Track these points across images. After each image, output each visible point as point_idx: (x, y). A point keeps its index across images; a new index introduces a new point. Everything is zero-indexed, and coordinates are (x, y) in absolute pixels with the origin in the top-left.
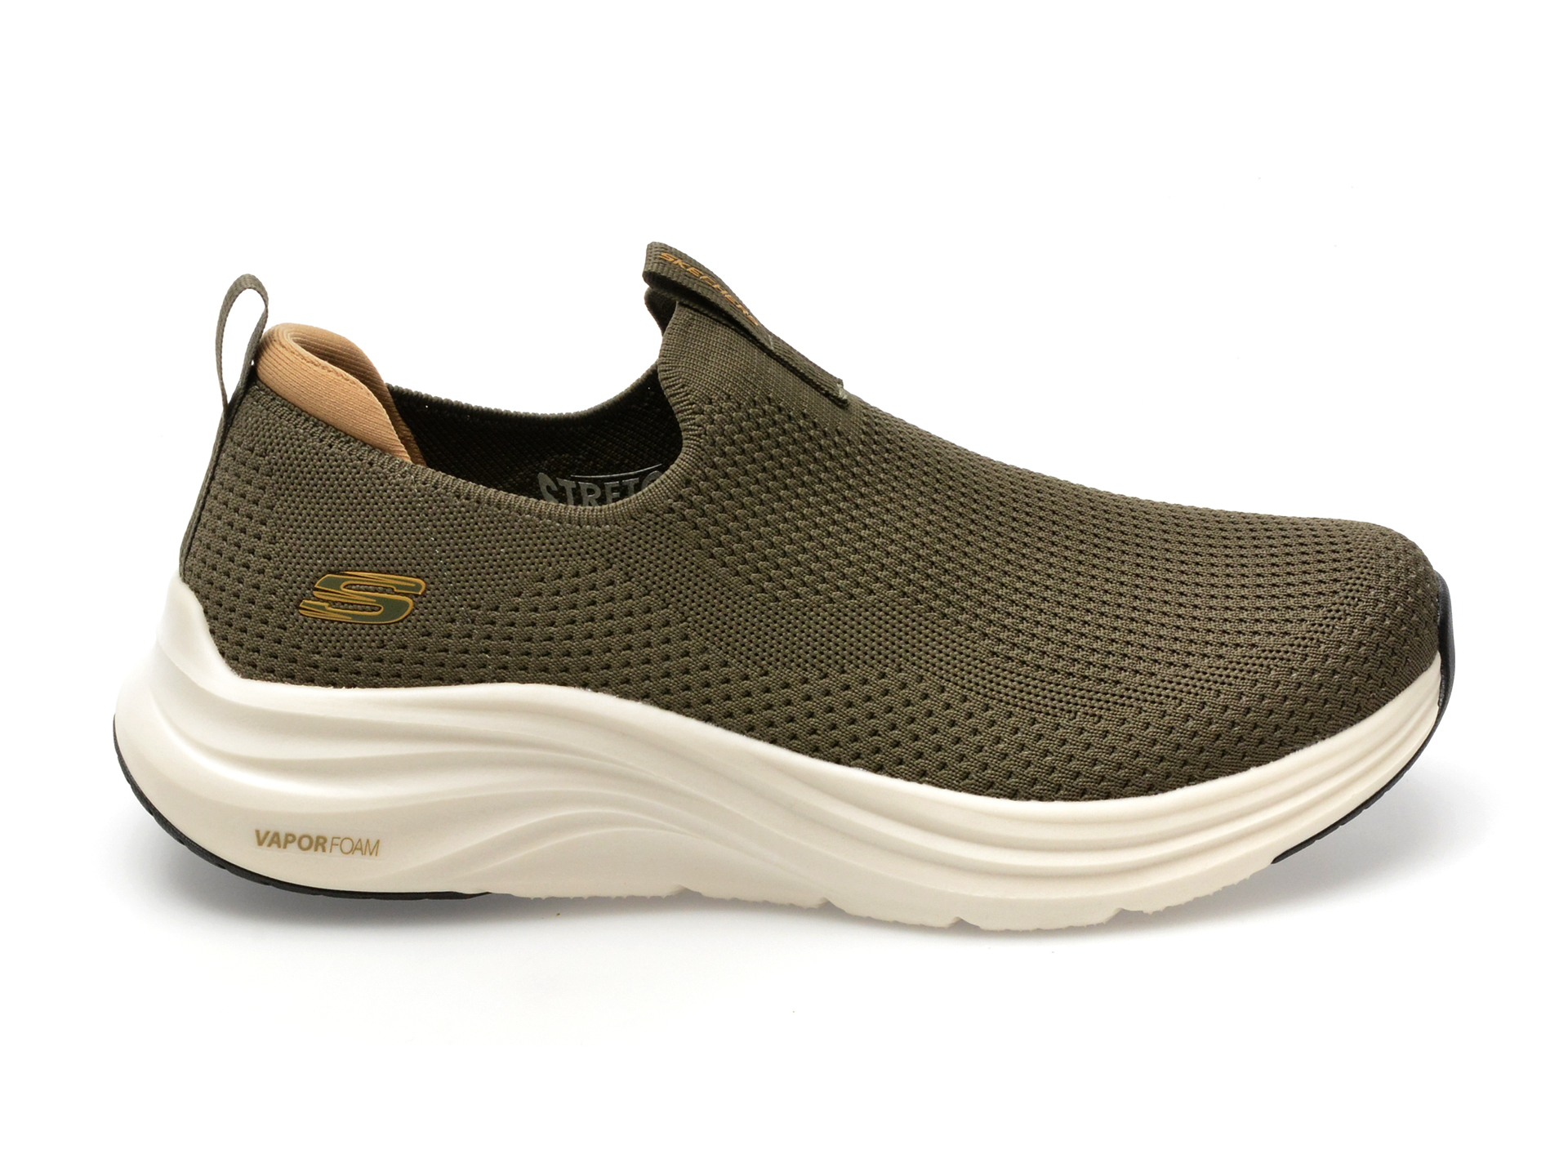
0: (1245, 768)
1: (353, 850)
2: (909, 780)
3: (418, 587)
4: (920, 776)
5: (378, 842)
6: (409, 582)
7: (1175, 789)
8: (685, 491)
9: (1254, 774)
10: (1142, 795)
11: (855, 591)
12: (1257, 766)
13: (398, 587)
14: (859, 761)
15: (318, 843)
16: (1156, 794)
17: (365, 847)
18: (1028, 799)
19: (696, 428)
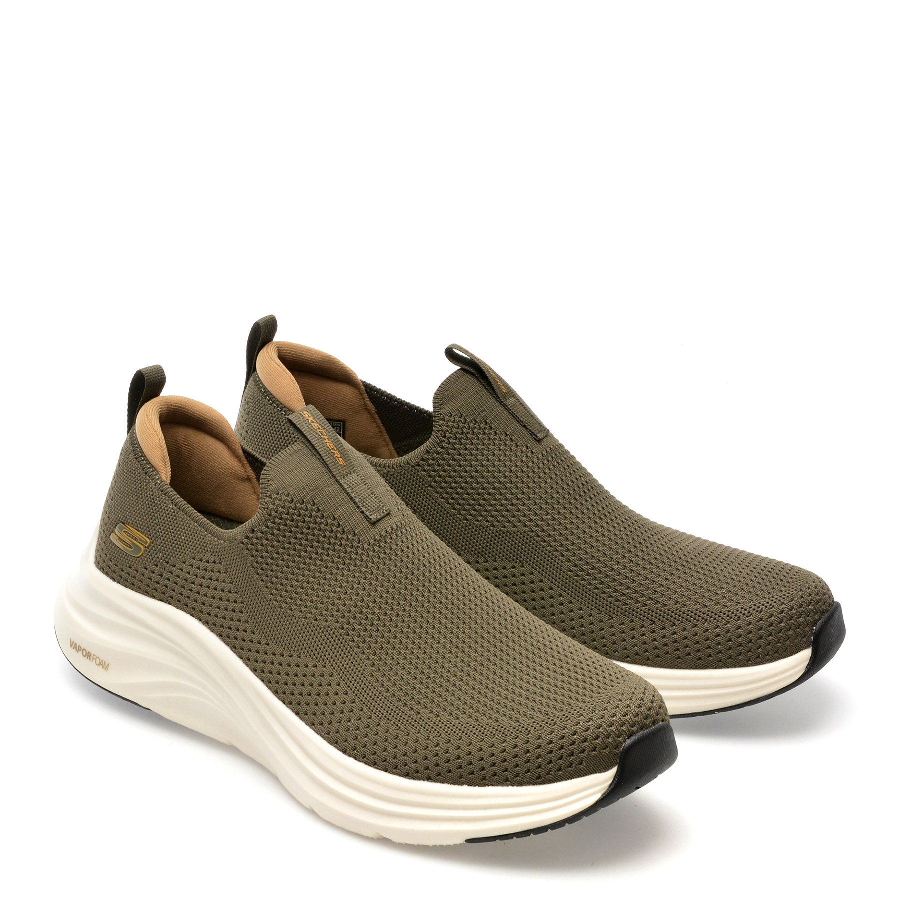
0: (462, 784)
1: (100, 664)
2: (307, 725)
3: (147, 542)
4: (312, 725)
5: (109, 664)
6: (145, 539)
7: (420, 780)
8: (251, 535)
9: (465, 789)
10: (403, 777)
11: (319, 618)
12: (469, 786)
13: (141, 540)
14: (291, 706)
15: (88, 655)
16: (410, 779)
17: (104, 665)
18: (350, 756)
19: (265, 504)
